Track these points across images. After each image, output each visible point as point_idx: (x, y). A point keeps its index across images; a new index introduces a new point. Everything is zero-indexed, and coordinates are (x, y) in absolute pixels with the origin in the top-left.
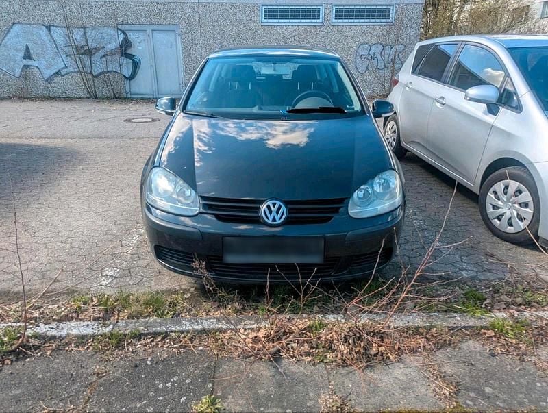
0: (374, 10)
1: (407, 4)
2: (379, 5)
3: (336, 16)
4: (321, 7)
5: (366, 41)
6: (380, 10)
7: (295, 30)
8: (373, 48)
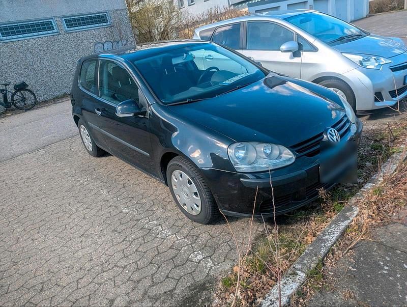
0: (95, 17)
1: (116, 10)
2: (97, 13)
3: (67, 25)
4: (52, 20)
5: (98, 40)
6: (99, 17)
7: (37, 41)
8: (105, 45)
